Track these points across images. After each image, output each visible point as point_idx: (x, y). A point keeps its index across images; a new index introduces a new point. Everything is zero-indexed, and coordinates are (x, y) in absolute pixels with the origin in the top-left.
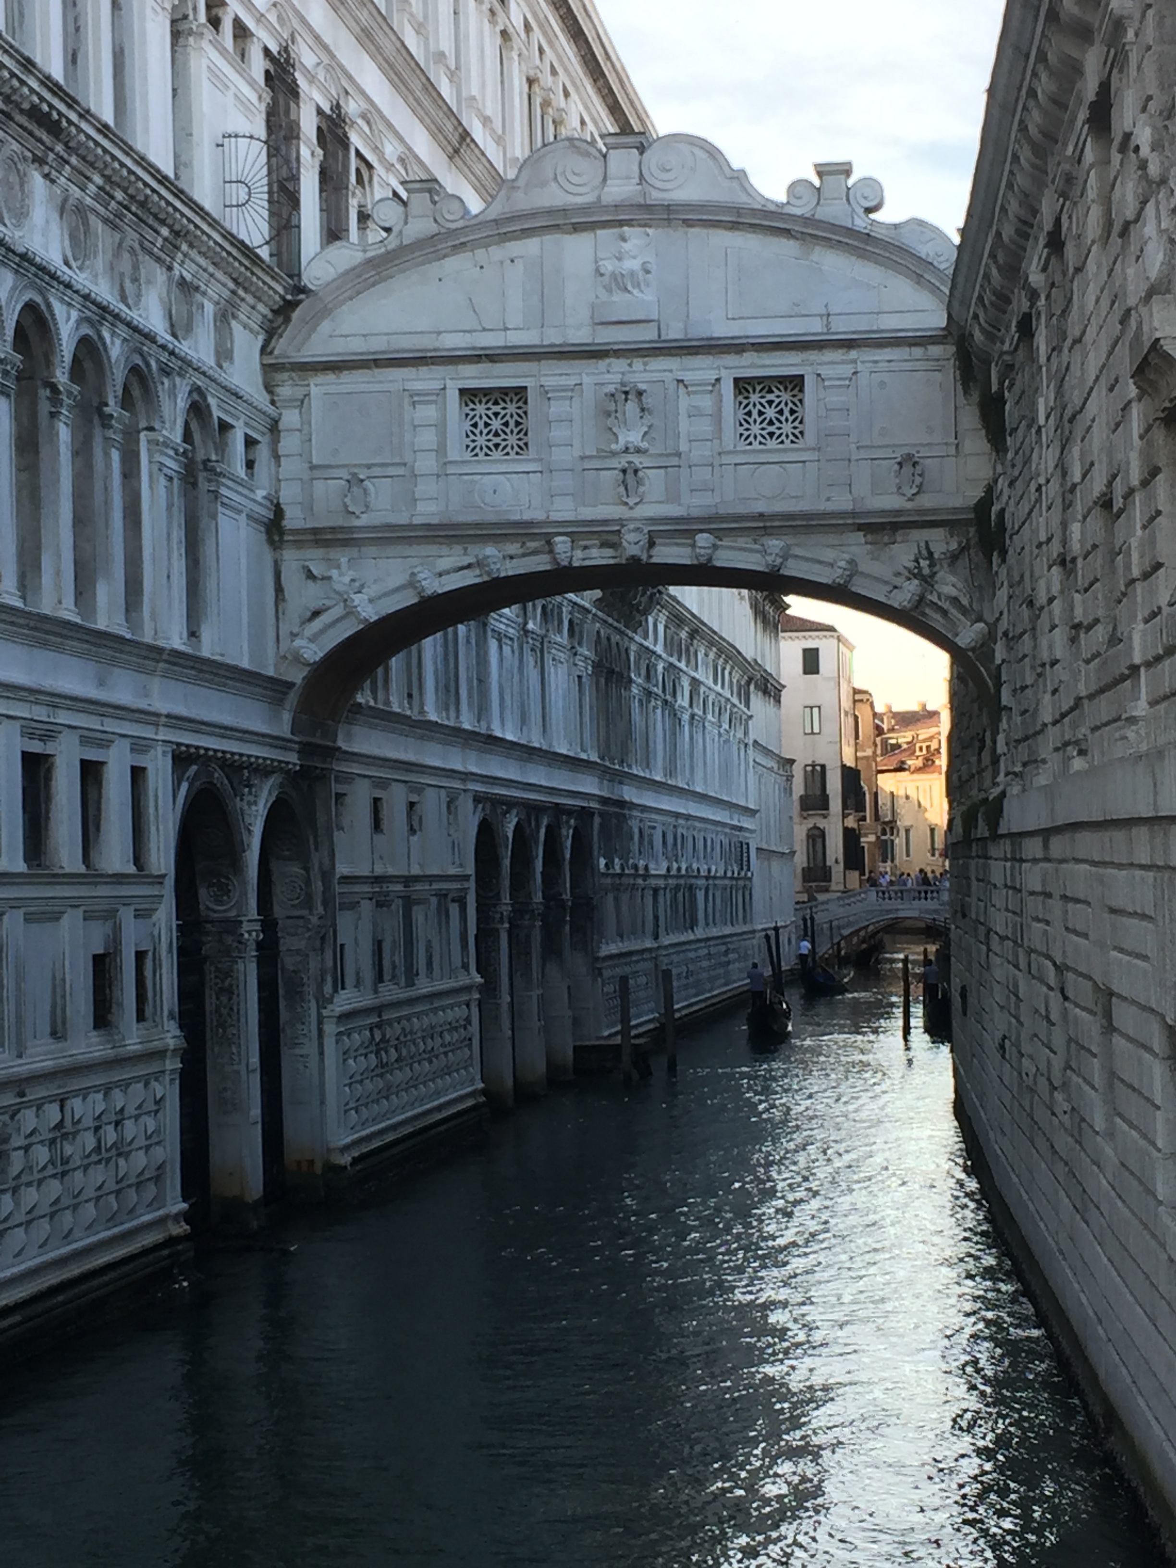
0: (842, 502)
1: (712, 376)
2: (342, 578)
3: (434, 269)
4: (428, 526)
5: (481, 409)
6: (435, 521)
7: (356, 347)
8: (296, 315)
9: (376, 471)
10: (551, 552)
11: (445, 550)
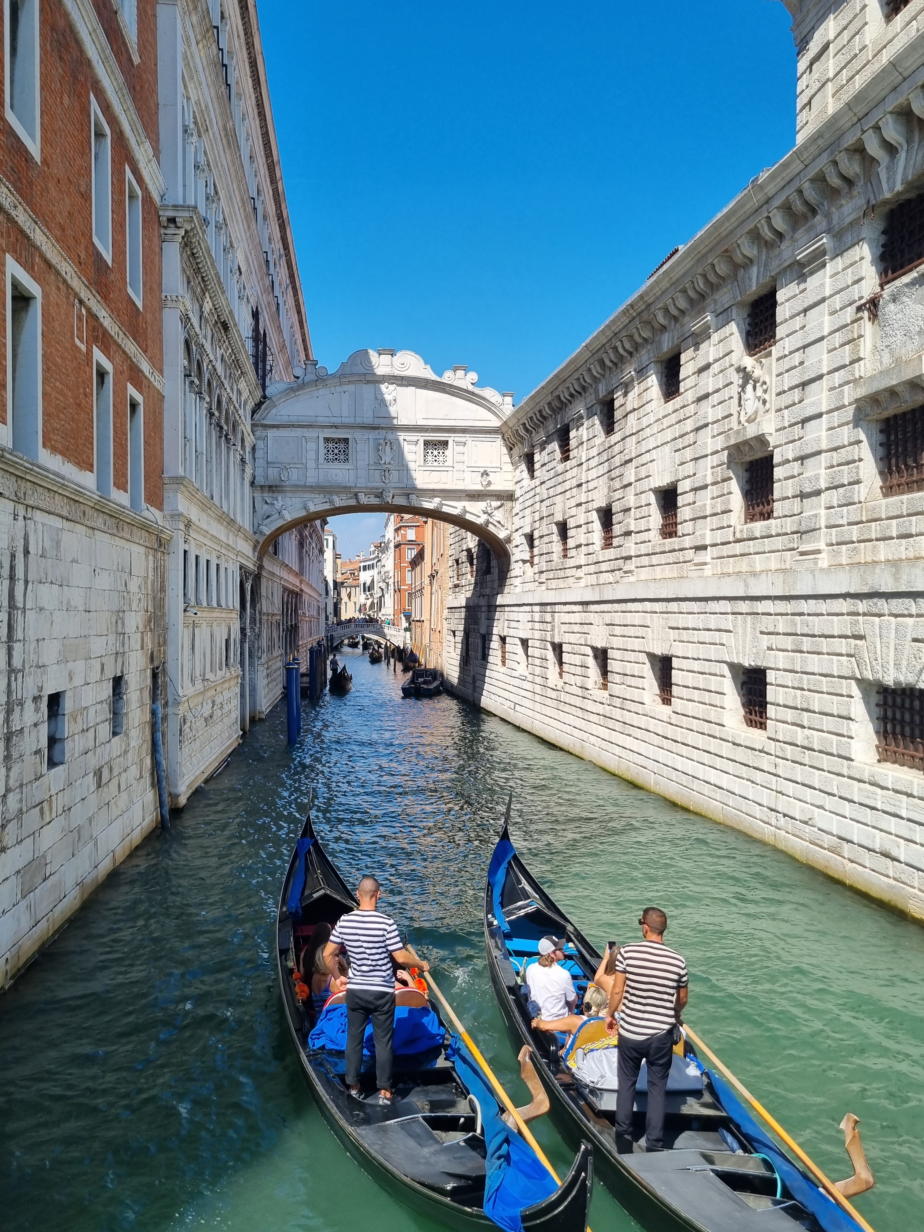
0: (460, 486)
1: (415, 439)
2: (278, 505)
3: (316, 394)
4: (312, 487)
5: (331, 445)
6: (314, 484)
7: (285, 420)
8: (263, 407)
9: (292, 466)
10: (357, 498)
11: (317, 496)
